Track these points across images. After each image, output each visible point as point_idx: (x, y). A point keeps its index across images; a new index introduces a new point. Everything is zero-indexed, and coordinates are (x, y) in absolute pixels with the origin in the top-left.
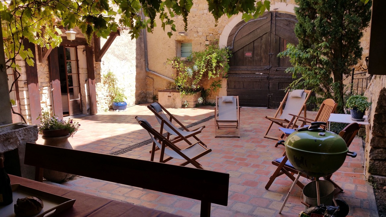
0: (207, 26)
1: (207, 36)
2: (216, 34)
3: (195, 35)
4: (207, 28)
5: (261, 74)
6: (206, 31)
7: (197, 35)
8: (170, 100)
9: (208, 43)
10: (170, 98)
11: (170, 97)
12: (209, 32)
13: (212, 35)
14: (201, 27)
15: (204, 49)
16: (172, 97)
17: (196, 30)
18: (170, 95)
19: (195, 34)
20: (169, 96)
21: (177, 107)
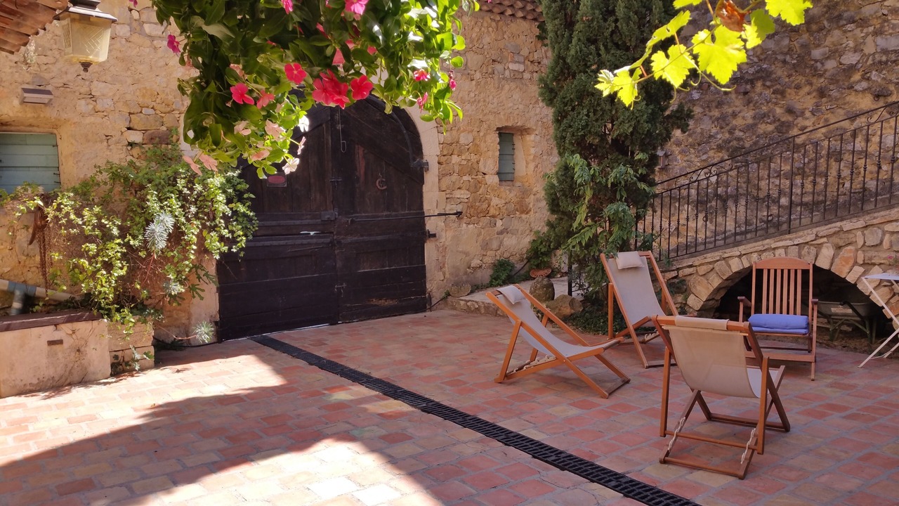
0: (129, 81)
1: (130, 113)
2: (169, 109)
3: (83, 106)
4: (132, 88)
5: (312, 233)
6: (128, 97)
7: (91, 107)
8: (60, 355)
9: (136, 137)
10: (57, 347)
11: (60, 342)
12: (141, 100)
13: (151, 111)
14: (109, 79)
15: (123, 156)
16: (66, 345)
17: (84, 90)
18: (57, 336)
19: (83, 102)
20: (51, 343)
21: (92, 377)
